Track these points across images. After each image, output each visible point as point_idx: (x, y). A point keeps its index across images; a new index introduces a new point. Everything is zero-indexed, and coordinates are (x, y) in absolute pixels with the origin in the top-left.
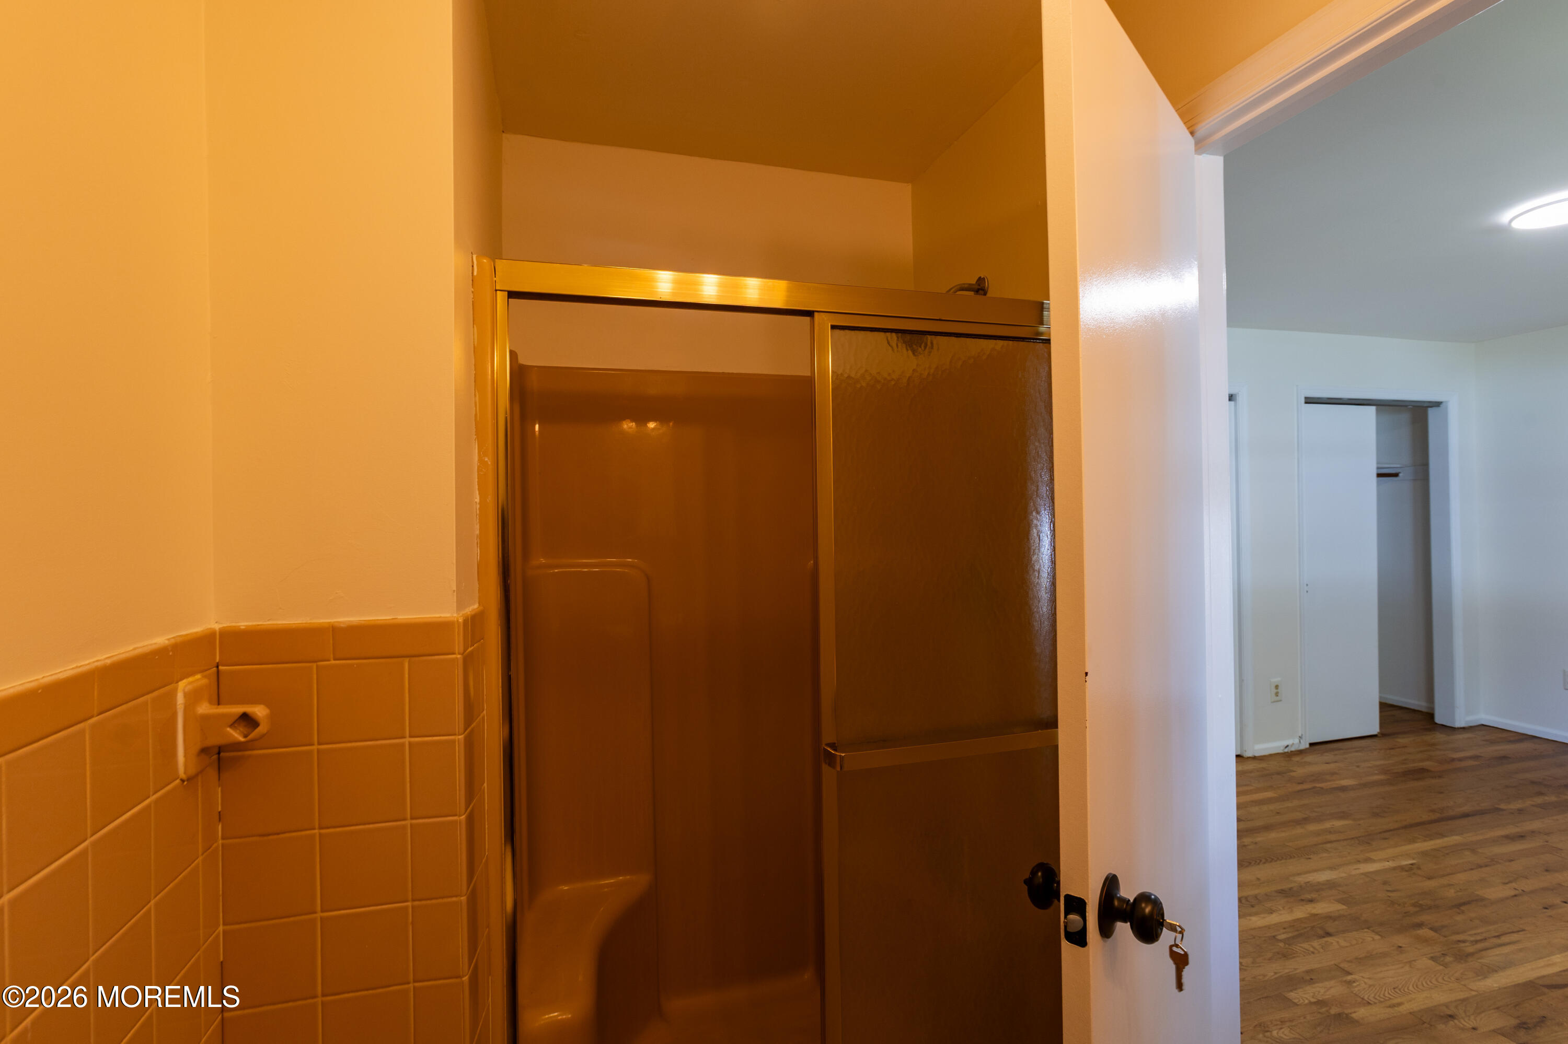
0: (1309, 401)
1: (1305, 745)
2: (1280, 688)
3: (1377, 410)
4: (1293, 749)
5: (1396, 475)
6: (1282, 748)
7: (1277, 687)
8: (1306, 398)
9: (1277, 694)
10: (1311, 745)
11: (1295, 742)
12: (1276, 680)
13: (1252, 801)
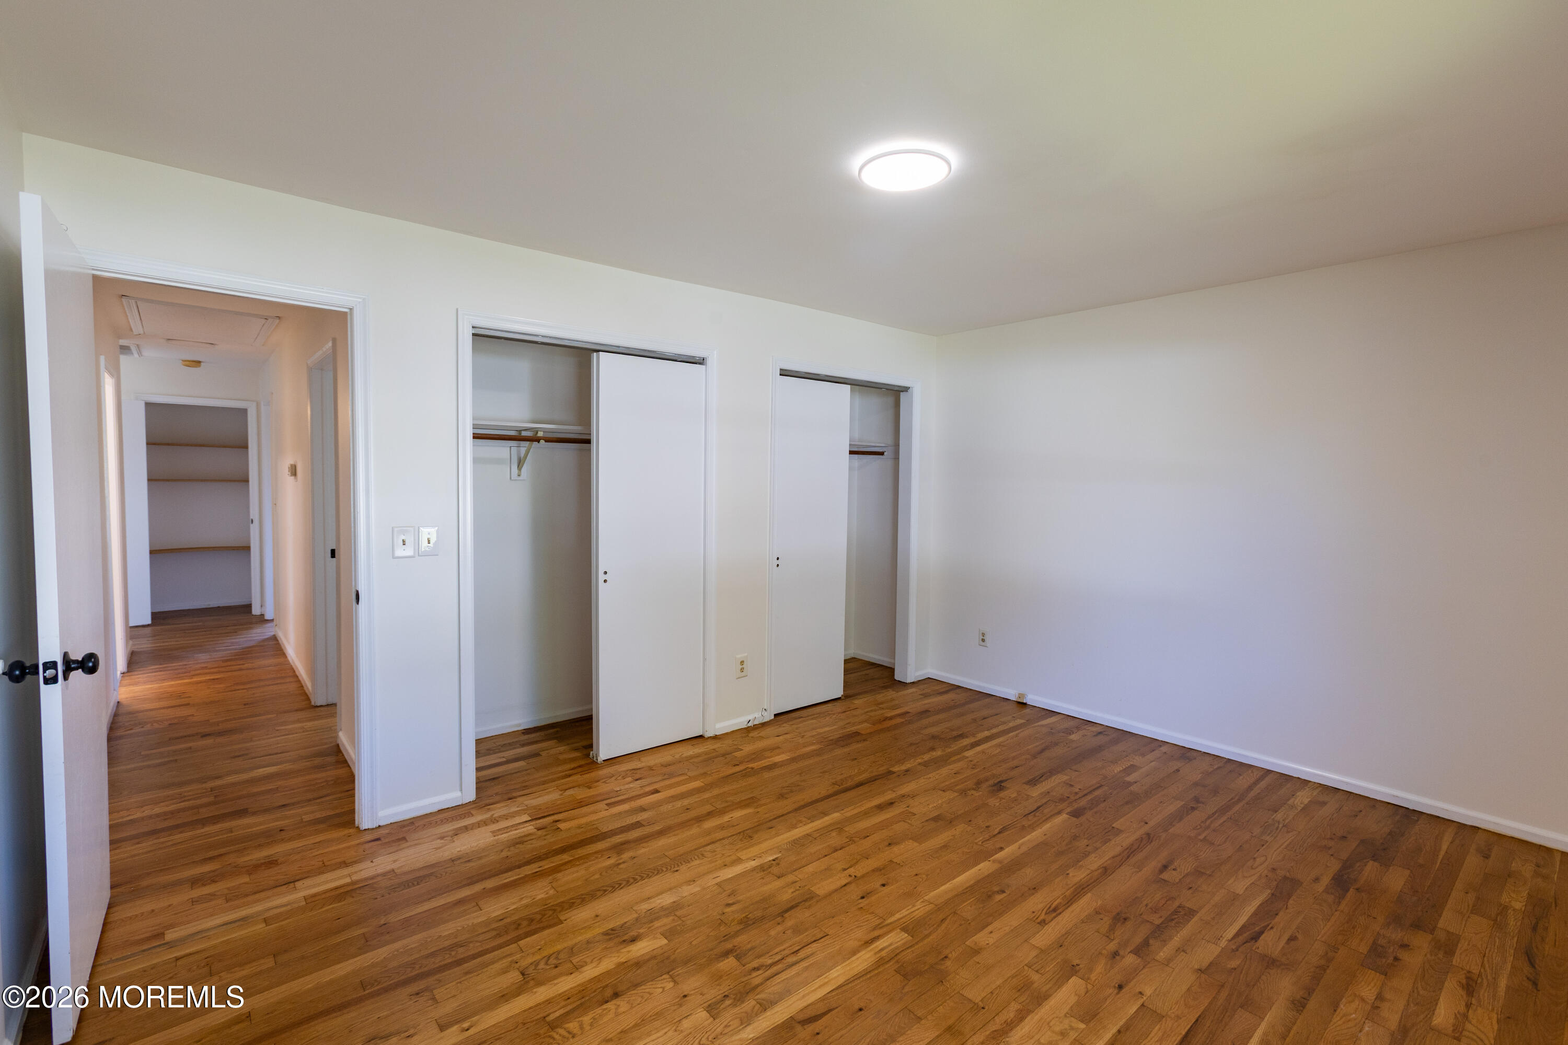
0: (784, 373)
1: (769, 716)
2: (745, 663)
3: (852, 390)
4: (756, 722)
5: (882, 454)
6: (746, 723)
7: (742, 663)
8: (781, 370)
9: (742, 670)
10: (776, 715)
11: (757, 717)
12: (740, 656)
13: (672, 797)
